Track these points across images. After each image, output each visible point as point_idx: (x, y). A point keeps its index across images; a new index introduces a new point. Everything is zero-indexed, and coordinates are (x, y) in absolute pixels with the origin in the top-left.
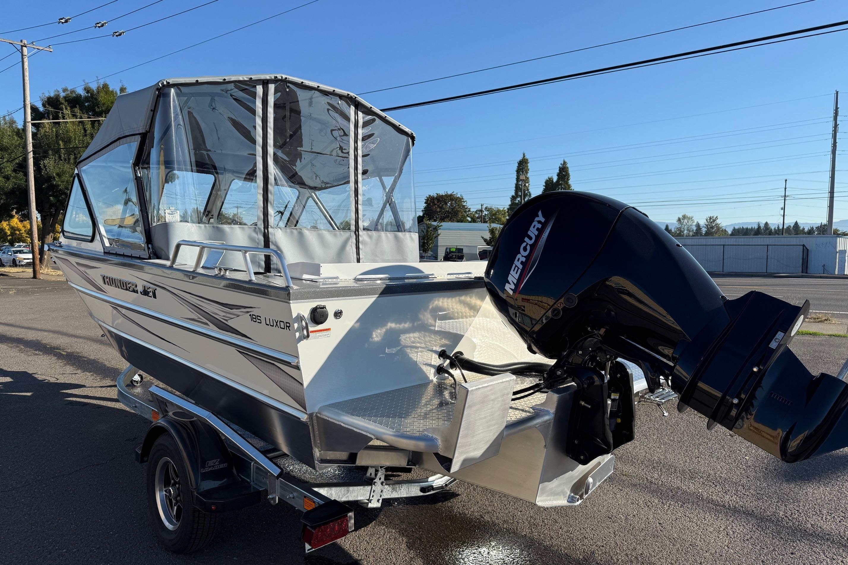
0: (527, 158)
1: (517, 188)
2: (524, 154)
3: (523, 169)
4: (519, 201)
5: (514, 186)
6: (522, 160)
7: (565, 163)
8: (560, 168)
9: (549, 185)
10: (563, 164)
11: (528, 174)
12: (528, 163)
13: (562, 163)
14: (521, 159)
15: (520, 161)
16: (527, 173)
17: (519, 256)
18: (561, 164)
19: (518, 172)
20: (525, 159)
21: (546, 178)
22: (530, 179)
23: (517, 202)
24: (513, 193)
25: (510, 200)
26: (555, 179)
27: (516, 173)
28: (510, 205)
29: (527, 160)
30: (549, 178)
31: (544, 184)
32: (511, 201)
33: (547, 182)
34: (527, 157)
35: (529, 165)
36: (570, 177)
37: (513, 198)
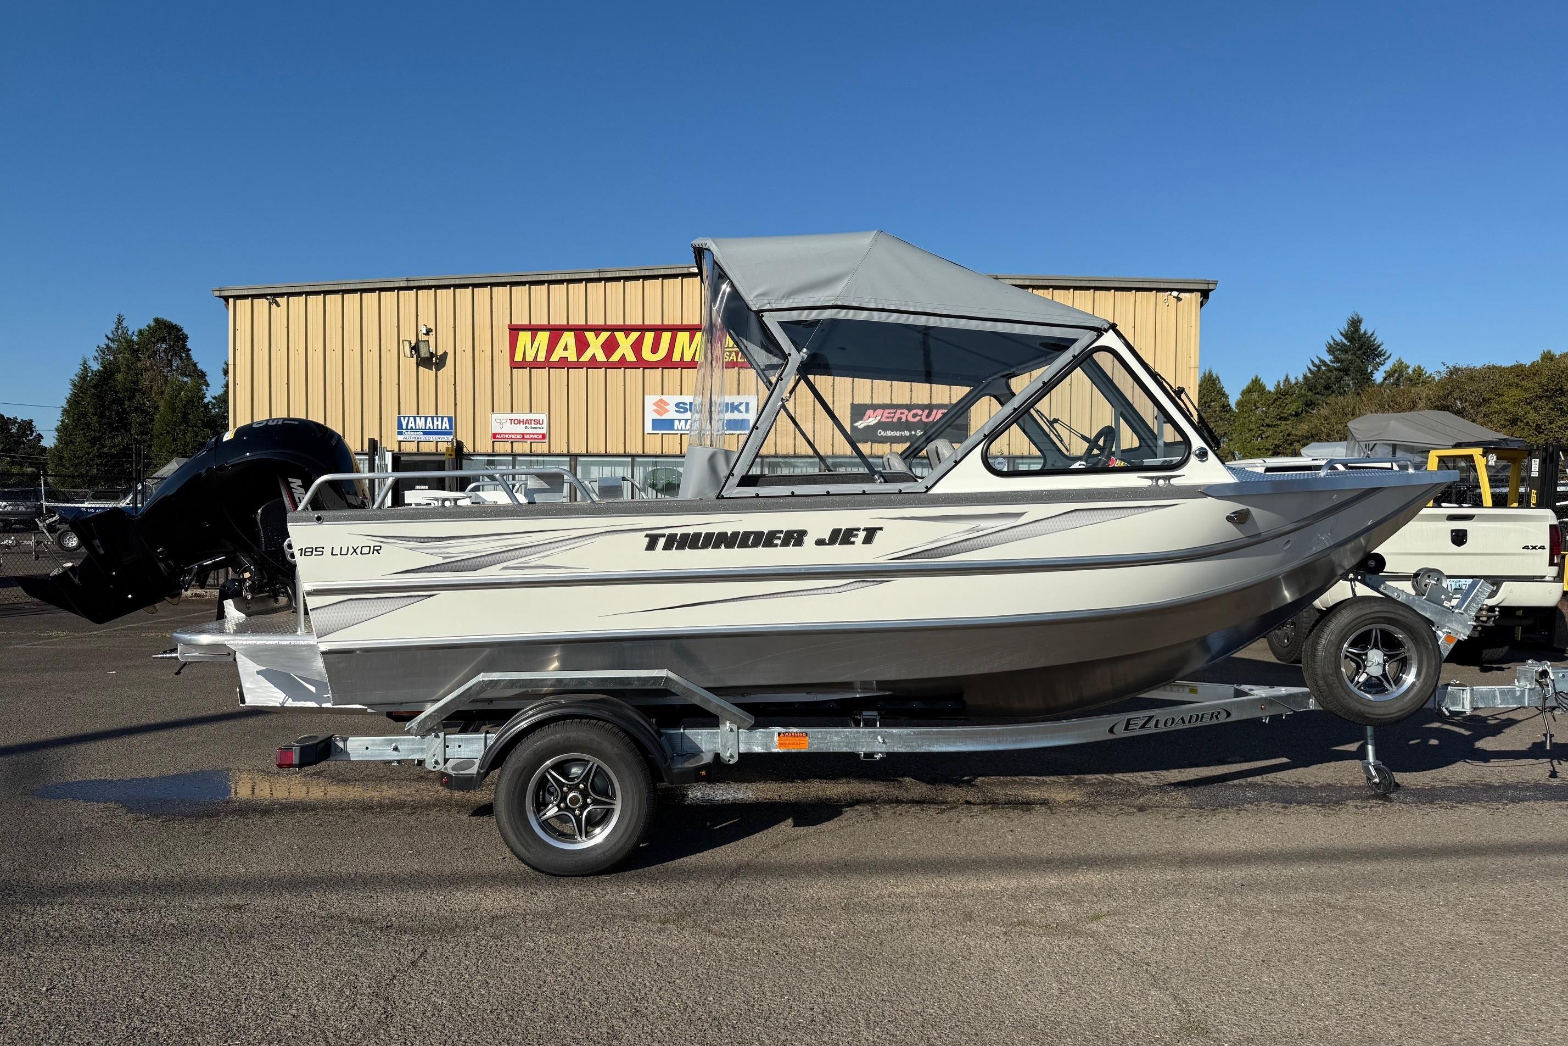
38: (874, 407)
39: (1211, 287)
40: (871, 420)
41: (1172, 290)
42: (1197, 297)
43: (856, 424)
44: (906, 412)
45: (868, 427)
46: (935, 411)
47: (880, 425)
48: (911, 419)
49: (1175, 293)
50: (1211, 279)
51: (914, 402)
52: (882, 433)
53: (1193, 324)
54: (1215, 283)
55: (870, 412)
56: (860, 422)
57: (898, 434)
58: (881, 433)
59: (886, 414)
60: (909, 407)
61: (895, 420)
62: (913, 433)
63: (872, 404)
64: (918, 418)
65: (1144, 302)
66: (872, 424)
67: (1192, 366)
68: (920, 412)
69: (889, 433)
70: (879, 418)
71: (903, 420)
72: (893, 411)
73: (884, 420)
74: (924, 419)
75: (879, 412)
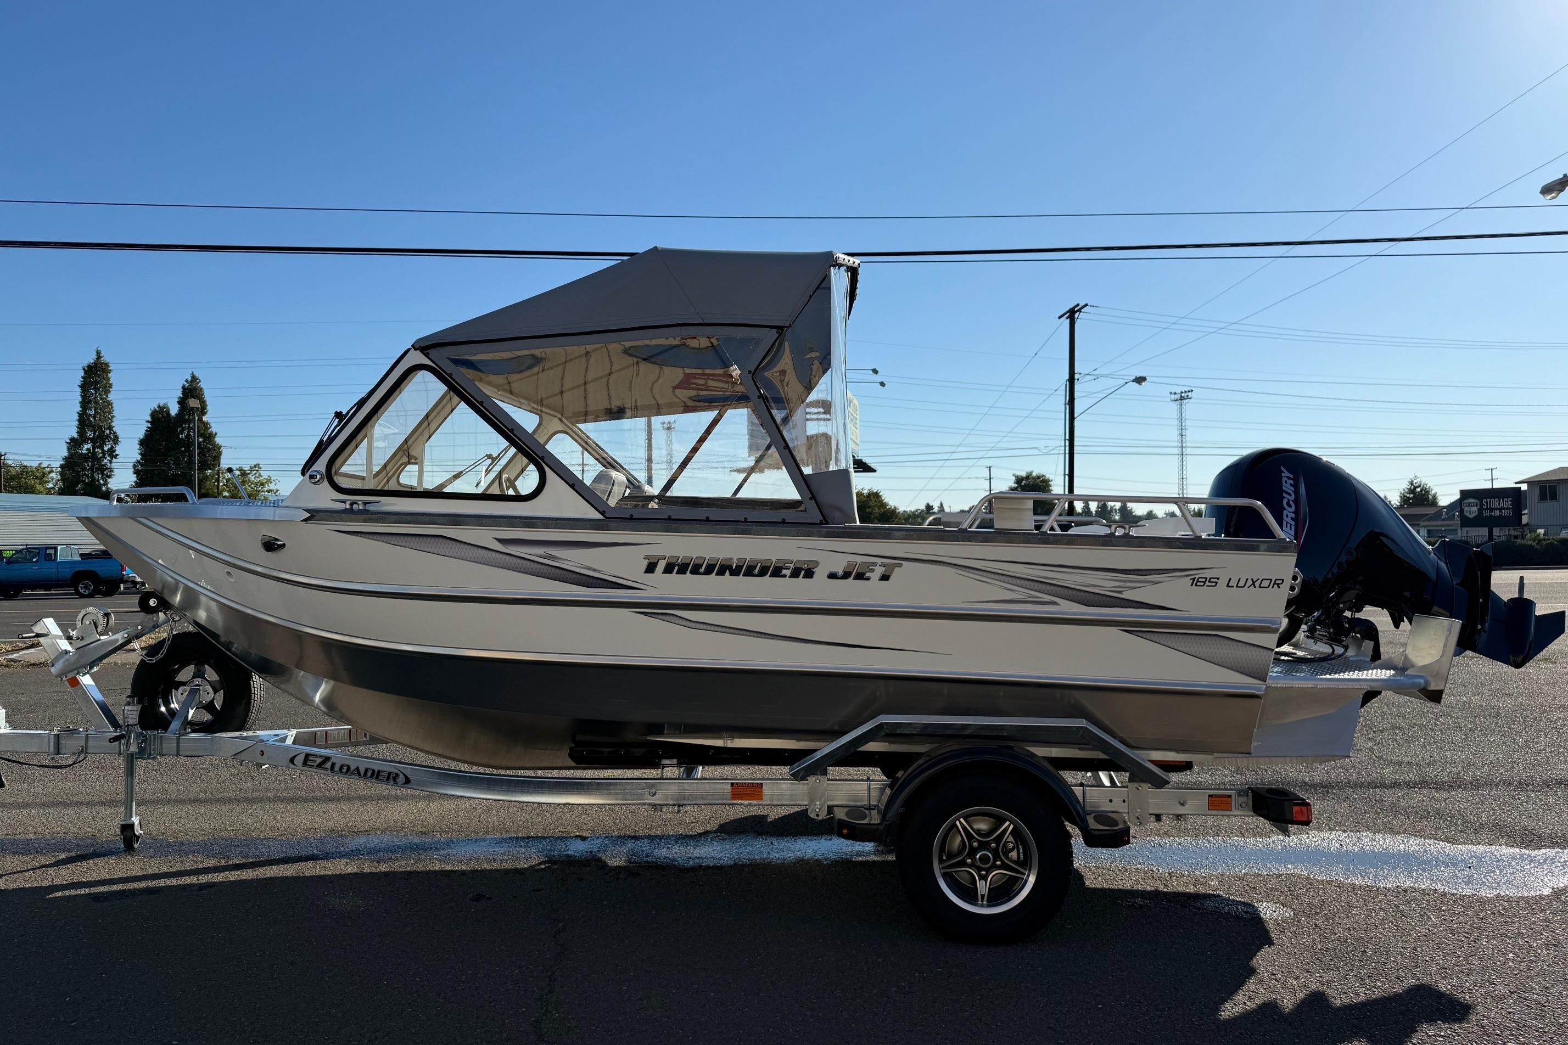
0: (108, 361)
1: (83, 422)
2: (98, 353)
3: (97, 382)
4: (88, 449)
5: (76, 417)
6: (95, 364)
7: (194, 379)
8: (184, 387)
9: (158, 419)
10: (191, 382)
11: (109, 395)
12: (110, 371)
13: (190, 379)
14: (92, 361)
15: (89, 366)
16: (107, 392)
17: (1285, 513)
18: (187, 381)
19: (84, 387)
20: (101, 364)
21: (154, 405)
22: (114, 405)
23: (84, 452)
24: (74, 433)
25: (65, 447)
26: (174, 410)
27: (79, 390)
28: (65, 459)
29: (107, 365)
30: (159, 407)
31: (149, 419)
32: (69, 449)
33: (154, 414)
34: (106, 358)
35: (113, 377)
36: (208, 408)
37: (74, 444)
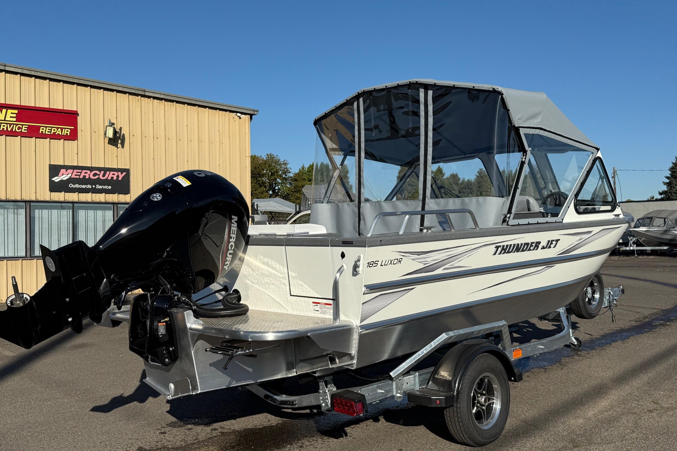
38: (67, 168)
39: (256, 113)
40: (64, 176)
41: (237, 112)
42: (248, 117)
43: (53, 179)
44: (89, 172)
45: (62, 181)
46: (108, 173)
47: (71, 180)
48: (92, 177)
49: (238, 114)
50: (256, 109)
51: (94, 166)
52: (73, 186)
53: (247, 132)
54: (257, 111)
55: (63, 171)
56: (57, 178)
57: (84, 187)
58: (71, 186)
59: (75, 173)
60: (91, 169)
61: (81, 177)
62: (94, 186)
63: (64, 165)
64: (97, 177)
65: (223, 117)
66: (65, 179)
67: (247, 155)
68: (98, 172)
69: (77, 186)
70: (70, 175)
71: (87, 177)
72: (80, 171)
73: (73, 176)
74: (101, 177)
75: (70, 171)
